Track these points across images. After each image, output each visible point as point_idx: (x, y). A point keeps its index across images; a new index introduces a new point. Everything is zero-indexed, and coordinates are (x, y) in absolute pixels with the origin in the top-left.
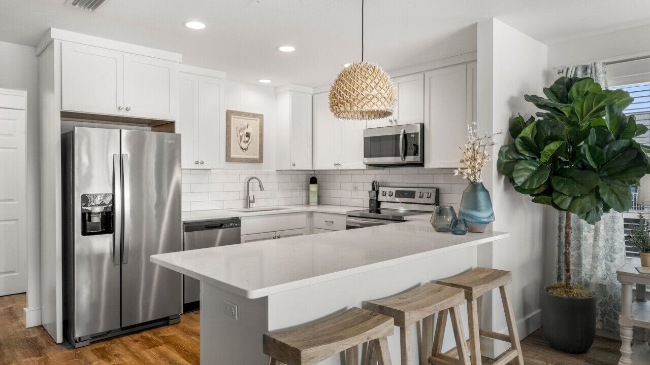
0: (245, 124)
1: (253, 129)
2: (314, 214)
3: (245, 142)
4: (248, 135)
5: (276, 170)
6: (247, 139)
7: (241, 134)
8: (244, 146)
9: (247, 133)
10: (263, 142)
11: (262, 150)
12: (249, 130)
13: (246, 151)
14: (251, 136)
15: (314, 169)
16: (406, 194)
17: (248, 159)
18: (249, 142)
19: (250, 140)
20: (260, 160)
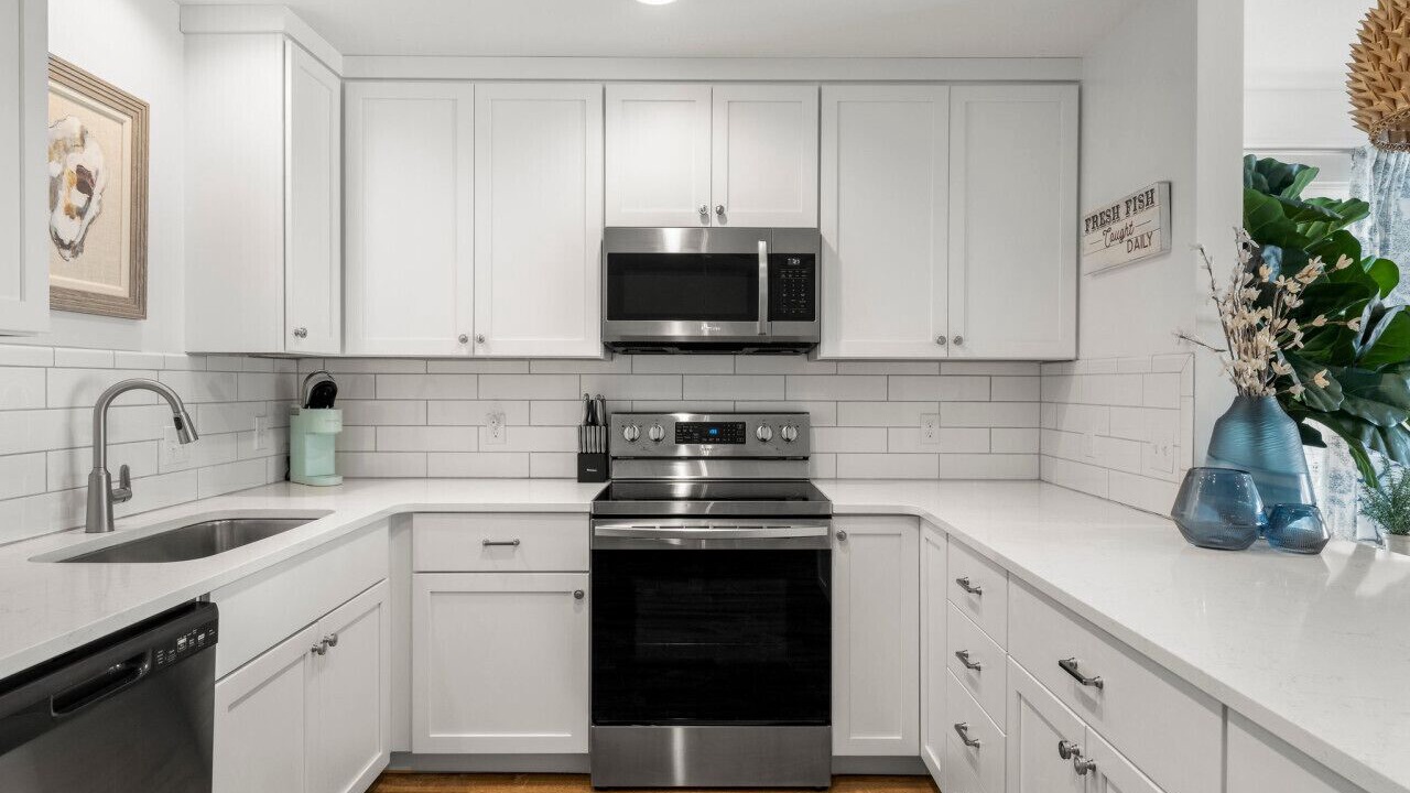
0: (74, 126)
1: (106, 152)
2: (417, 520)
3: (69, 211)
4: (84, 182)
5: (188, 354)
6: (79, 199)
7: (55, 169)
8: (70, 230)
9: (80, 170)
10: (145, 226)
11: (143, 261)
12: (91, 158)
13: (75, 254)
14: (96, 191)
15: (349, 353)
16: (714, 431)
17: (84, 294)
18: (88, 217)
19: (94, 207)
20: (135, 305)
